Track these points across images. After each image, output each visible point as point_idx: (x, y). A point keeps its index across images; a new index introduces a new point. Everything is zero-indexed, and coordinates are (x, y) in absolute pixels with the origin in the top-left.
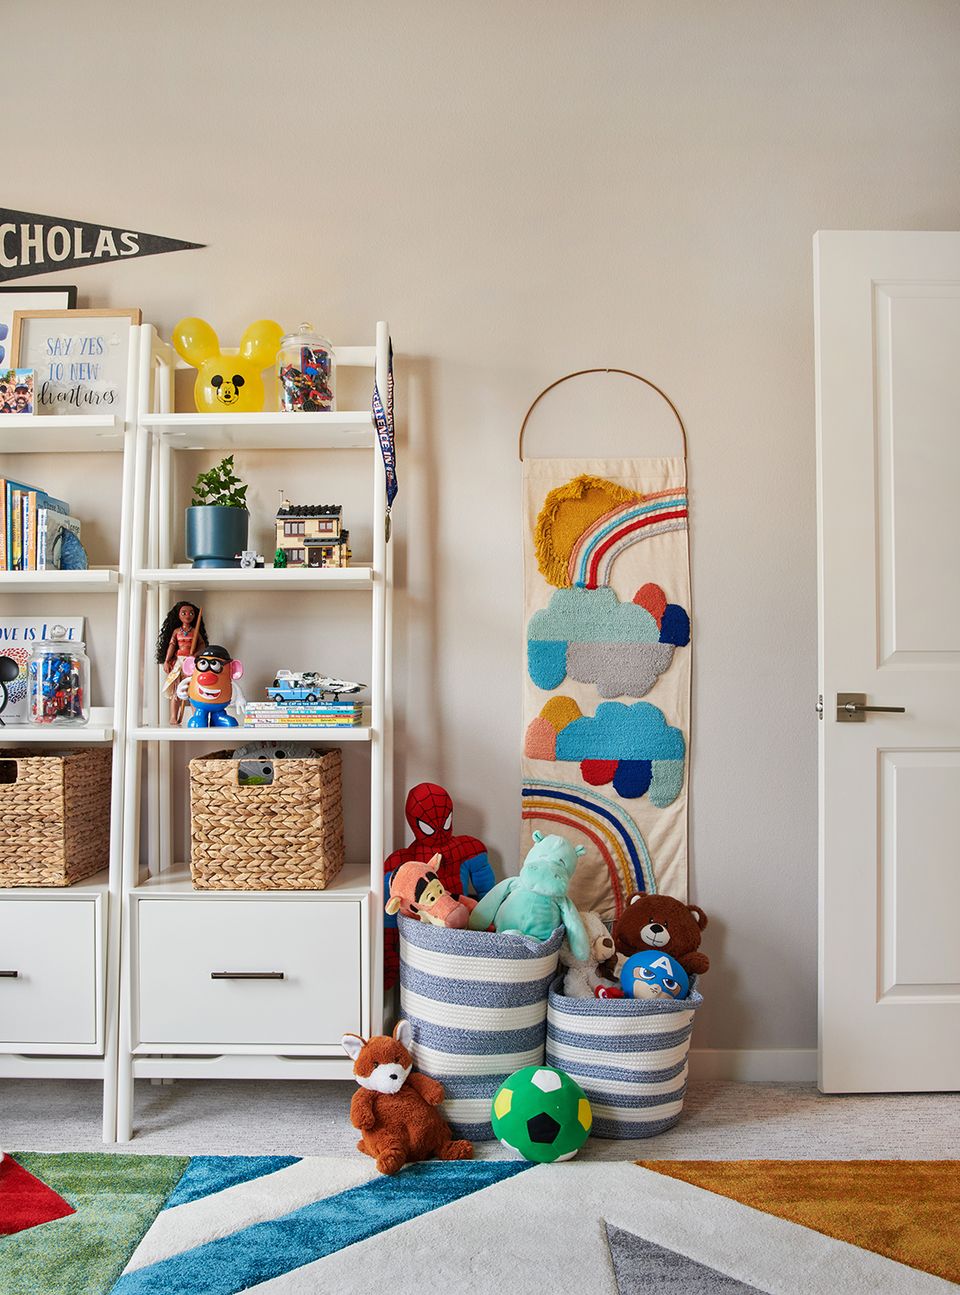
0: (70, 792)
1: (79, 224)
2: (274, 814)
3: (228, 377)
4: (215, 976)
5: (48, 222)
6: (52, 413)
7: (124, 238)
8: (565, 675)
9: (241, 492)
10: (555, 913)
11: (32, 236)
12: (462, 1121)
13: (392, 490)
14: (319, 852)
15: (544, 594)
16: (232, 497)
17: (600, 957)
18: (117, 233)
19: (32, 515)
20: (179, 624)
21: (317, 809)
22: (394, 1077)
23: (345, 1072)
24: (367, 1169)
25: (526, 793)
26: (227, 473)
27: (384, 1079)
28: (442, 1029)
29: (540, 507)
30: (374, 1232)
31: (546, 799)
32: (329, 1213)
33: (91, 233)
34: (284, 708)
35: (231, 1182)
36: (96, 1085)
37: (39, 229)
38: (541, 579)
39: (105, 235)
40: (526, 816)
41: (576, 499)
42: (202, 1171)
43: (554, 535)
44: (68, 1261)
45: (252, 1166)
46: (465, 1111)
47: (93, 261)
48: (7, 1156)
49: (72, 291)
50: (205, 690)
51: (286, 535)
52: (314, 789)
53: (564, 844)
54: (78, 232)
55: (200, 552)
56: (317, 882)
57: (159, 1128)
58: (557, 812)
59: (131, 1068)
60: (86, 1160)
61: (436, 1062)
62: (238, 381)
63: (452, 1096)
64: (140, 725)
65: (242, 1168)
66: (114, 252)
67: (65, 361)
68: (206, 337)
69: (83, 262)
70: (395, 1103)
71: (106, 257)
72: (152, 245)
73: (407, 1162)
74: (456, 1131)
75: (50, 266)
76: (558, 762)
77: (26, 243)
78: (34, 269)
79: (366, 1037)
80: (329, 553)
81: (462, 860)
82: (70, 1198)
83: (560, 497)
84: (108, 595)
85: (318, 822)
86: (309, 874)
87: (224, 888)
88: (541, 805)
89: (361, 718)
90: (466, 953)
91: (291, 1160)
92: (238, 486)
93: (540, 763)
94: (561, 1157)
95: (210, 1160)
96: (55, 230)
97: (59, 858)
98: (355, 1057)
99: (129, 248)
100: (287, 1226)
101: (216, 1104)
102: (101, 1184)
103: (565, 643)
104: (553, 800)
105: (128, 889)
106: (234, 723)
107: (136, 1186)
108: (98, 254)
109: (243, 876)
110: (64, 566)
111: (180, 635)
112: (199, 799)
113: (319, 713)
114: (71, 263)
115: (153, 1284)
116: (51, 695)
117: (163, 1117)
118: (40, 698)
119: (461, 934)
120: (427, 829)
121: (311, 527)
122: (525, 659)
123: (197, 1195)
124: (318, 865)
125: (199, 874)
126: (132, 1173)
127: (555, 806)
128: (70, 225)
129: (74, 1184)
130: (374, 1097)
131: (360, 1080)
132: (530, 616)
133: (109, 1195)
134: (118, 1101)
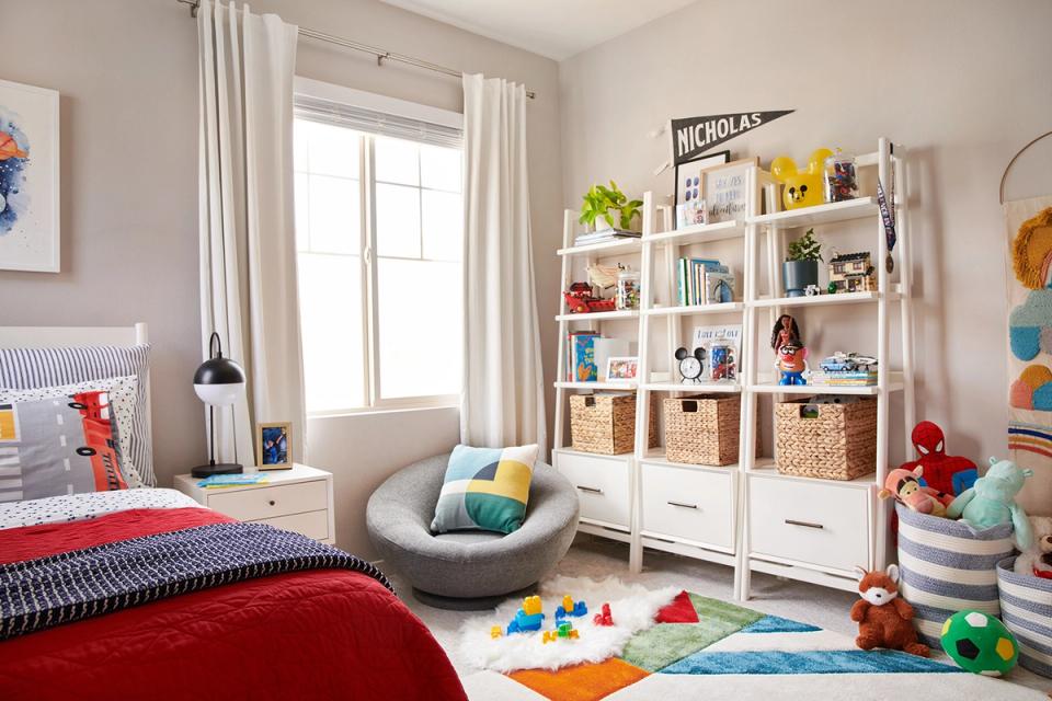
0: (722, 418)
1: (731, 116)
2: (819, 435)
3: (797, 187)
4: (787, 522)
5: (717, 118)
6: (718, 221)
7: (753, 117)
8: (1039, 350)
9: (816, 250)
10: (1005, 513)
11: (710, 127)
12: (930, 635)
13: (891, 241)
14: (844, 458)
15: (1021, 294)
16: (810, 253)
17: (1044, 548)
18: (749, 115)
19: (702, 276)
20: (783, 328)
21: (843, 433)
22: (879, 596)
23: (854, 588)
24: (851, 644)
25: (1011, 431)
26: (809, 239)
27: (873, 596)
28: (915, 574)
29: (1016, 235)
30: (832, 672)
31: (1028, 436)
32: (816, 657)
33: (737, 118)
34: (829, 375)
35: (777, 630)
36: (731, 569)
37: (713, 123)
38: (1018, 284)
39: (745, 118)
40: (1011, 447)
41: (1042, 226)
42: (768, 622)
43: (1029, 252)
44: (681, 640)
45: (794, 626)
46: (929, 628)
47: (739, 133)
48: (684, 592)
49: (727, 153)
50: (788, 365)
51: (835, 273)
52: (841, 422)
53: (1012, 467)
54: (731, 119)
55: (789, 287)
56: (844, 476)
57: (764, 599)
58: (1037, 446)
59: (748, 565)
60: (718, 603)
61: (913, 594)
62: (804, 188)
63: (923, 617)
64: (755, 383)
65: (788, 626)
66: (749, 127)
67: (724, 191)
68: (788, 165)
69: (735, 135)
70: (880, 611)
71: (746, 129)
72: (767, 117)
73: (878, 646)
74: (922, 639)
75: (720, 141)
76: (1036, 411)
77: (708, 132)
78: (713, 144)
79: (871, 570)
80: (860, 282)
81: (952, 473)
82: (700, 616)
83: (1030, 226)
84: (738, 314)
85: (843, 441)
86: (839, 470)
87: (793, 474)
88: (1024, 440)
89: (873, 381)
90: (929, 529)
91: (817, 629)
92: (815, 246)
93: (1024, 411)
94: (983, 672)
95: (775, 618)
96: (720, 122)
97: (716, 451)
98: (860, 580)
99: (756, 122)
100: (787, 656)
101: (802, 595)
102: (717, 615)
103: (1038, 328)
104: (1033, 437)
105: (748, 470)
106: (804, 382)
107: (731, 620)
108: (741, 129)
109: (803, 469)
110: (722, 301)
111: (782, 333)
112: (780, 424)
113: (848, 378)
114: (729, 137)
115: (709, 658)
116: (717, 368)
117: (770, 595)
118: (712, 369)
119: (925, 516)
120: (925, 451)
121: (849, 267)
122: (1009, 339)
123: (758, 631)
124: (844, 466)
125: (782, 466)
126: (734, 614)
127: (1035, 442)
128: (727, 117)
129: (705, 612)
130: (867, 606)
131: (861, 594)
132: (1012, 309)
133: (717, 620)
134: (741, 579)
